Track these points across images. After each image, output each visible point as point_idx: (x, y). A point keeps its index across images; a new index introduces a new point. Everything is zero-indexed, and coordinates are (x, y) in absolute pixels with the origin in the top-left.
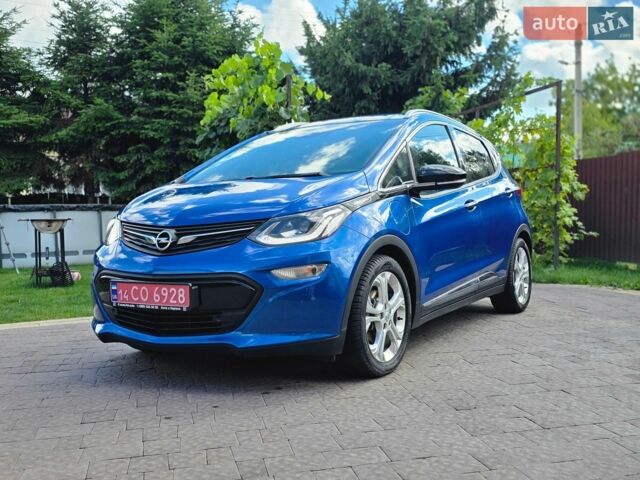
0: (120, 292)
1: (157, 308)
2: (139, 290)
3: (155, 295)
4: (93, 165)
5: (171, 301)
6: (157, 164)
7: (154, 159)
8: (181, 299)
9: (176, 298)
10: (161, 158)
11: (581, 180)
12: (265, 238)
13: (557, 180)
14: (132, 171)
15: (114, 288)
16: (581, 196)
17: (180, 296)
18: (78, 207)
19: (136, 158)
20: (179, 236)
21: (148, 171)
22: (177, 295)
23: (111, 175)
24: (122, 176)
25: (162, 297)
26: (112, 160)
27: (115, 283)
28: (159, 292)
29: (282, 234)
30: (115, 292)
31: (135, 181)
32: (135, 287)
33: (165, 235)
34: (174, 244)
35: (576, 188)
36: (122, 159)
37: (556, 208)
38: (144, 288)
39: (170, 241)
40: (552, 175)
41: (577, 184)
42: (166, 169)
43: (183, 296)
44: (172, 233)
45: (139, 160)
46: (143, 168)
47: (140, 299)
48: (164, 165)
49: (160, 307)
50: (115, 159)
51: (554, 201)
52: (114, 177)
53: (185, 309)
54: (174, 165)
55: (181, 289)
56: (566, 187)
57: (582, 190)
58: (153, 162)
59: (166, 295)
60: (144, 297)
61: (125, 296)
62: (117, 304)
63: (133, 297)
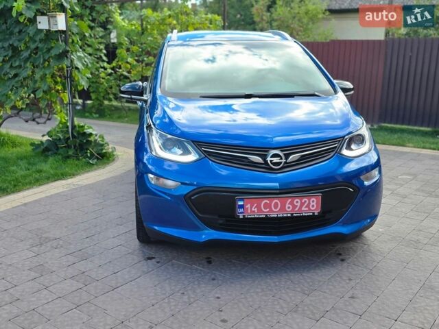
0: (248, 206)
2: (271, 203)
3: (287, 205)
5: (303, 209)
8: (313, 206)
9: (308, 206)
20: (286, 156)
22: (309, 203)
28: (291, 203)
29: (352, 147)
32: (265, 201)
38: (275, 201)
39: (284, 161)
47: (271, 210)
49: (292, 214)
53: (316, 214)
55: (313, 199)
59: (299, 204)
60: (276, 207)
61: (253, 209)
62: (244, 216)
63: (263, 209)
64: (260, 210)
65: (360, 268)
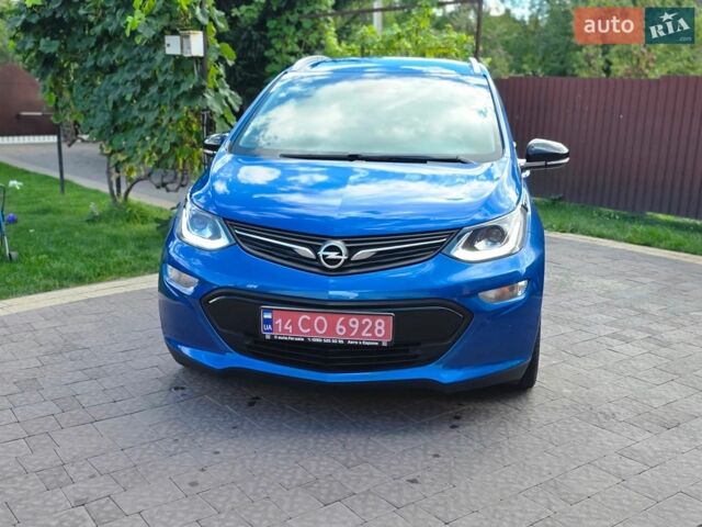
0: (279, 322)
1: (342, 342)
2: (312, 321)
3: (338, 327)
5: (364, 334)
8: (380, 331)
9: (371, 330)
12: (460, 253)
17: (378, 328)
20: (352, 251)
22: (373, 327)
25: (350, 330)
28: (345, 323)
29: (476, 246)
32: (305, 317)
33: (333, 249)
34: (349, 260)
38: (321, 318)
39: (344, 257)
43: (382, 328)
47: (313, 331)
49: (346, 341)
53: (384, 344)
55: (379, 321)
60: (321, 328)
61: (286, 328)
62: (272, 336)
63: (301, 329)
64: (296, 329)
65: (470, 442)
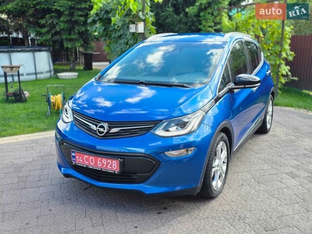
0: (77, 157)
1: (100, 169)
2: (89, 158)
3: (99, 163)
4: (27, 24)
5: (108, 167)
6: (62, 25)
7: (60, 22)
8: (114, 166)
9: (111, 165)
10: (65, 22)
11: (291, 50)
12: (160, 132)
13: (281, 52)
14: (49, 29)
15: (73, 154)
16: (291, 58)
17: (114, 165)
18: (22, 50)
19: (50, 21)
20: (110, 128)
21: (58, 29)
22: (112, 164)
23: (37, 30)
24: (44, 30)
25: (103, 164)
26: (37, 22)
27: (74, 152)
28: (100, 161)
29: (170, 129)
30: (74, 157)
31: (51, 34)
32: (86, 156)
33: (102, 127)
34: (108, 132)
35: (289, 54)
36: (43, 22)
37: (279, 66)
38: (91, 158)
39: (105, 131)
40: (278, 48)
41: (289, 52)
42: (67, 28)
43: (115, 165)
44: (106, 125)
45: (52, 22)
46: (54, 27)
47: (89, 163)
48: (66, 26)
49: (102, 169)
50: (40, 21)
51: (278, 63)
52: (39, 31)
53: (116, 173)
54: (71, 26)
55: (114, 162)
56: (284, 55)
57: (291, 55)
58: (60, 24)
59: (105, 163)
60: (92, 162)
61: (80, 160)
62: (75, 163)
63: (85, 161)
